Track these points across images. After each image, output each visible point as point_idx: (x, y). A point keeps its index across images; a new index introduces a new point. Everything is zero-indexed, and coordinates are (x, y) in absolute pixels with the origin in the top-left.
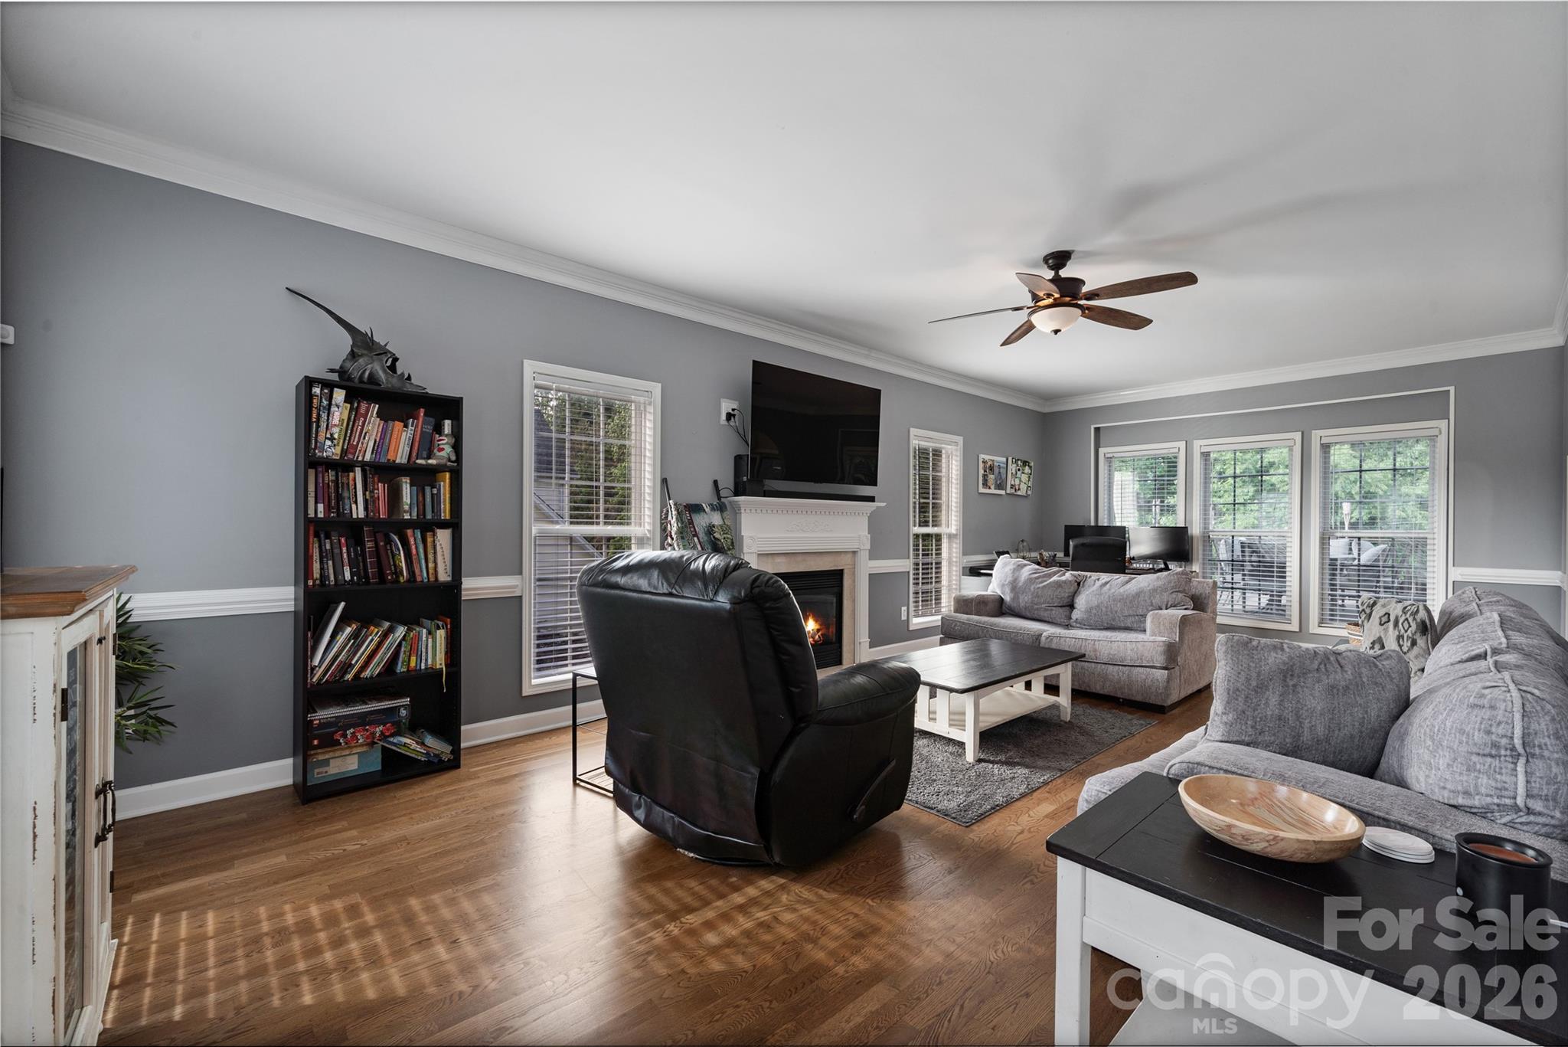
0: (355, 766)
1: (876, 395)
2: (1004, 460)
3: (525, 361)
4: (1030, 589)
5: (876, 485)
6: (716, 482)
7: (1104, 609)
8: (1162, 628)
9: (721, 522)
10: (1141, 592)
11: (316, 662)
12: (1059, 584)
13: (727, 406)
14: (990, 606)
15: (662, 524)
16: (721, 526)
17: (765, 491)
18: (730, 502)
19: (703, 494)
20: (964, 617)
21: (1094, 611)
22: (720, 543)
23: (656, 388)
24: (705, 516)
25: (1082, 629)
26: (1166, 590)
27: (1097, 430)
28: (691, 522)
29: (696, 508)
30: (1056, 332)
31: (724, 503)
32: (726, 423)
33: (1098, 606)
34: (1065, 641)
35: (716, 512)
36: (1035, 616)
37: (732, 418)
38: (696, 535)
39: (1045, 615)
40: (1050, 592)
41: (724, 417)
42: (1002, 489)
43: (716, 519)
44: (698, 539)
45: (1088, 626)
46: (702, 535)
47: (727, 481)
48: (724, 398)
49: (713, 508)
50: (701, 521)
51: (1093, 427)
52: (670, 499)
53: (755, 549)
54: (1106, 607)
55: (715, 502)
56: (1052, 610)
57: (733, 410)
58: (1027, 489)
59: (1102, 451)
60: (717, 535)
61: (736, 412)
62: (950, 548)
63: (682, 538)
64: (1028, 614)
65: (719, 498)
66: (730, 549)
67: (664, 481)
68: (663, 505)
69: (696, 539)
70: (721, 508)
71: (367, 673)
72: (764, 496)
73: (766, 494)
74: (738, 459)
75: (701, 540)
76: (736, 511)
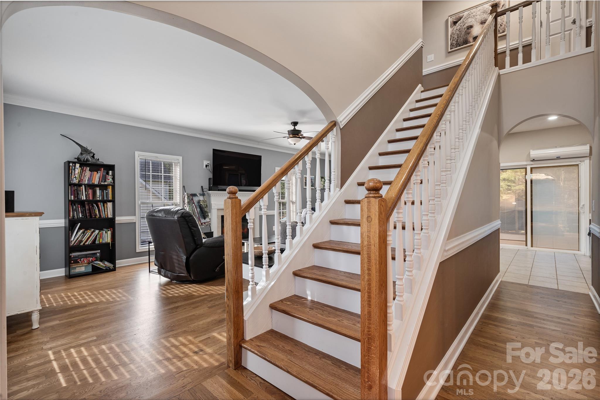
0: (84, 270)
1: (260, 157)
2: (314, 177)
3: (136, 152)
5: (260, 186)
6: (202, 187)
9: (203, 199)
11: (72, 240)
13: (206, 163)
15: (183, 200)
16: (203, 201)
17: (218, 189)
18: (207, 193)
19: (198, 191)
22: (202, 206)
23: (180, 158)
24: (198, 197)
28: (192, 199)
29: (195, 195)
30: (295, 144)
31: (204, 193)
32: (205, 168)
35: (201, 196)
37: (208, 166)
38: (194, 203)
41: (205, 166)
42: (313, 187)
43: (201, 198)
44: (195, 204)
46: (196, 203)
47: (206, 186)
48: (205, 160)
49: (200, 195)
50: (196, 199)
52: (185, 192)
53: (216, 207)
55: (202, 193)
57: (208, 164)
60: (201, 203)
61: (209, 165)
63: (189, 204)
65: (203, 191)
66: (205, 208)
67: (184, 187)
68: (183, 194)
69: (194, 204)
70: (203, 195)
71: (87, 243)
72: (218, 191)
74: (210, 179)
75: (196, 205)
76: (209, 195)
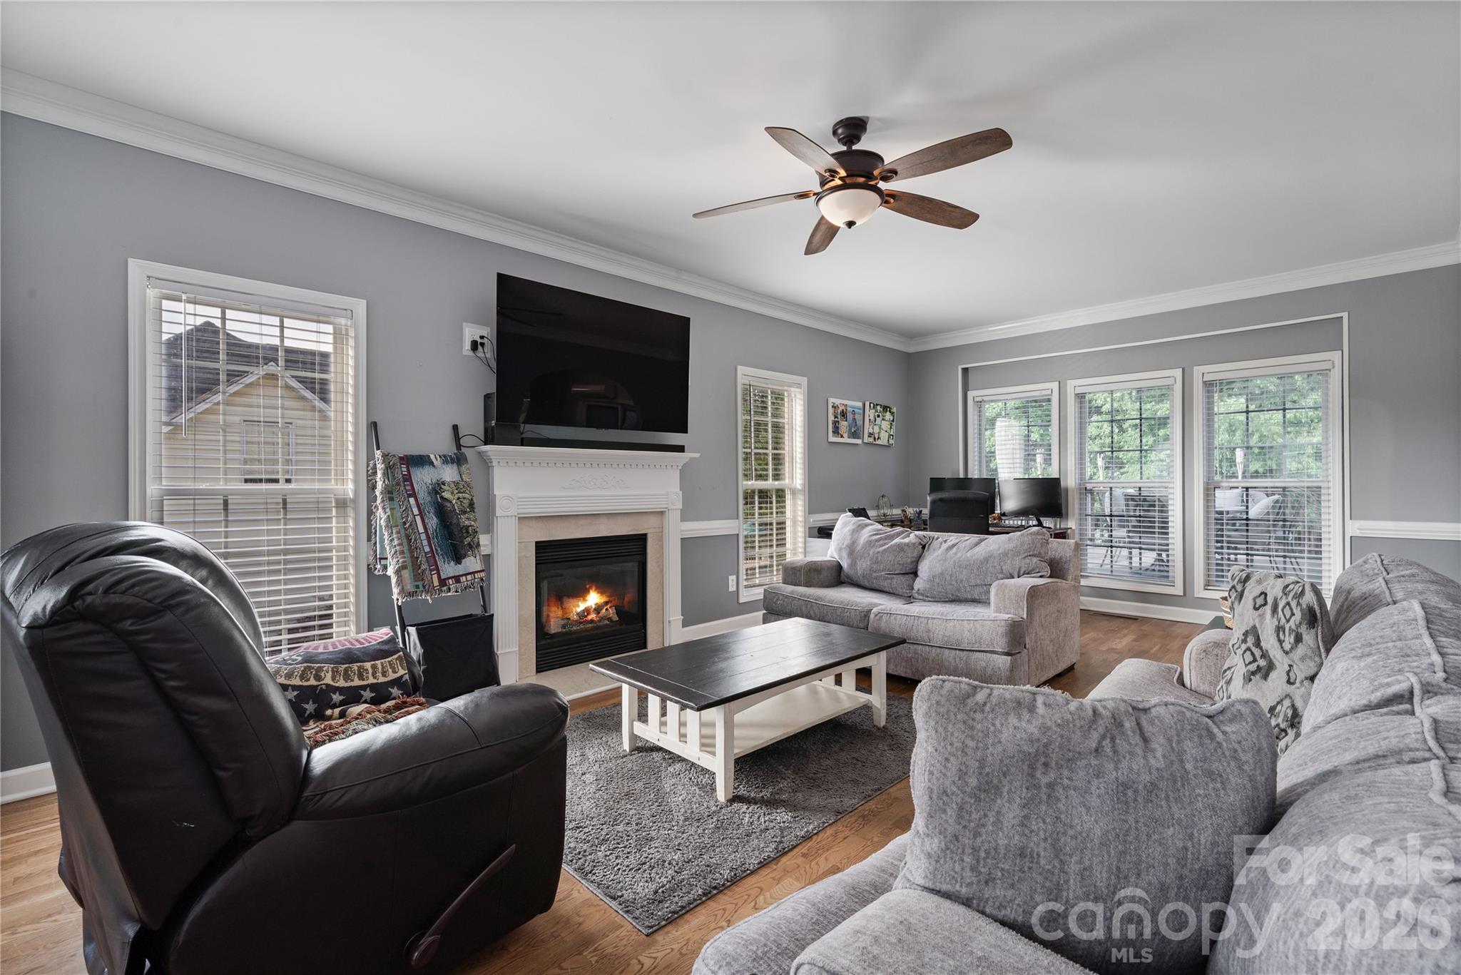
1: (685, 322)
2: (860, 404)
3: (130, 261)
4: (869, 554)
5: (686, 432)
6: (455, 428)
7: (948, 578)
8: (1007, 602)
9: (457, 478)
10: (990, 557)
12: (901, 548)
13: (471, 332)
14: (825, 575)
15: (368, 481)
16: (456, 484)
17: (522, 439)
18: (479, 453)
19: (436, 443)
20: (790, 588)
21: (937, 580)
22: (448, 505)
23: (360, 306)
24: (431, 470)
25: (925, 601)
26: (1018, 554)
27: (965, 371)
28: (408, 478)
29: (422, 461)
30: (850, 224)
31: (463, 454)
32: (471, 353)
33: (942, 574)
34: (896, 619)
35: (450, 465)
36: (875, 586)
37: (479, 347)
38: (414, 495)
39: (885, 584)
40: (891, 558)
41: (467, 346)
42: (858, 438)
43: (449, 474)
44: (416, 500)
45: (931, 597)
46: (423, 495)
47: (473, 423)
48: (467, 321)
49: (446, 460)
50: (423, 478)
51: (960, 368)
52: (378, 449)
53: (514, 511)
54: (951, 576)
55: (450, 449)
56: (892, 578)
57: (482, 337)
58: (889, 437)
59: (971, 394)
60: (446, 495)
61: (485, 341)
62: (794, 505)
63: (391, 499)
64: (866, 584)
65: (459, 446)
66: (465, 512)
67: (374, 426)
68: (370, 457)
69: (412, 500)
70: (458, 460)
72: (522, 445)
73: (523, 443)
74: (487, 397)
75: (421, 501)
76: (486, 463)
